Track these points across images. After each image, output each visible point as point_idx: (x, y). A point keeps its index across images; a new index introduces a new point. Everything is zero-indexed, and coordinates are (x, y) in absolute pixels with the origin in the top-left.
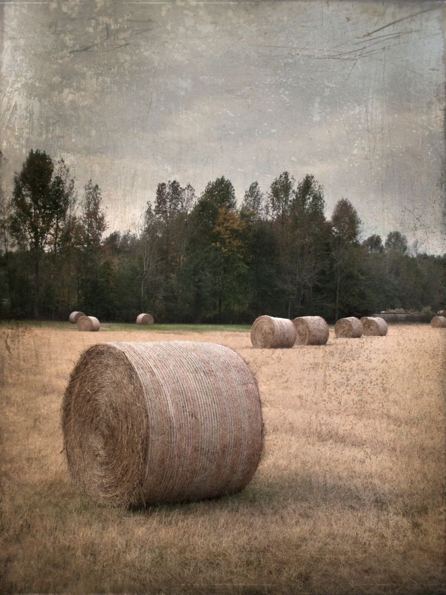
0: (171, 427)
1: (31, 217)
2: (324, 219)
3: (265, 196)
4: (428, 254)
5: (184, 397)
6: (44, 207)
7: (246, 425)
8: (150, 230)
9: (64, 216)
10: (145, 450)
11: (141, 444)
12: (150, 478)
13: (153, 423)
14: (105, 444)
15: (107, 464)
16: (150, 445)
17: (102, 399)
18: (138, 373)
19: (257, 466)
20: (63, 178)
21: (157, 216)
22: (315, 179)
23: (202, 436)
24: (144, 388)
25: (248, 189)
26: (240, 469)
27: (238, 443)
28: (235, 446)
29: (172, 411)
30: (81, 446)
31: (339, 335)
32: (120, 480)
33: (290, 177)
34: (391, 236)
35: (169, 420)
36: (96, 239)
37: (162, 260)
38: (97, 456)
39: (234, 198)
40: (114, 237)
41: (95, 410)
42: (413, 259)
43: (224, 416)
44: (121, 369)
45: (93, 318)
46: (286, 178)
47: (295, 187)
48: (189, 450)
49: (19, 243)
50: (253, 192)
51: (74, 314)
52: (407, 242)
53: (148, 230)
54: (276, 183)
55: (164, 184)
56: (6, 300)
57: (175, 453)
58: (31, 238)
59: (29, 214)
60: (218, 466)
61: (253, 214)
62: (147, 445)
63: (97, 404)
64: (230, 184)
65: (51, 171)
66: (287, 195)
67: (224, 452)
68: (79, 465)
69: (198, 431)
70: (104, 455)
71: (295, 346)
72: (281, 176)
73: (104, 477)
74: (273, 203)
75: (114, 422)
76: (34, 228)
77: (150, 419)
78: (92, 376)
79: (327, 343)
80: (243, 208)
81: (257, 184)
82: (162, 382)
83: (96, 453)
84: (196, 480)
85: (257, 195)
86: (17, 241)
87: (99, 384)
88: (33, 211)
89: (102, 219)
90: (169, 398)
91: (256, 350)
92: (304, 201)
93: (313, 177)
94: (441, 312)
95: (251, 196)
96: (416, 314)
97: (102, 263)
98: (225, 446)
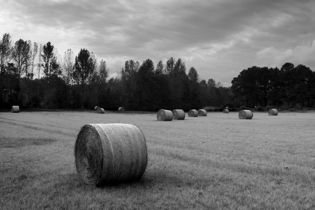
0: (112, 156)
1: (81, 72)
2: (186, 74)
3: (164, 66)
4: (223, 87)
5: (117, 145)
6: (86, 69)
7: (140, 155)
8: (124, 77)
9: (93, 72)
10: (102, 165)
11: (101, 162)
12: (104, 175)
13: (105, 154)
14: (89, 162)
15: (89, 169)
16: (104, 163)
17: (88, 145)
18: (100, 136)
19: (145, 170)
20: (93, 59)
21: (126, 73)
22: (182, 60)
23: (123, 159)
24: (102, 142)
25: (158, 63)
26: (138, 171)
27: (137, 162)
28: (136, 163)
29: (112, 150)
30: (81, 162)
31: (189, 116)
32: (93, 175)
33: (173, 59)
34: (209, 80)
35: (111, 153)
36: (104, 80)
37: (128, 88)
38: (86, 166)
39: (153, 66)
40: (112, 80)
41: (86, 149)
42: (218, 89)
43: (132, 152)
44: (94, 134)
45: (102, 109)
46: (172, 60)
47: (175, 63)
48: (119, 164)
49: (77, 82)
50: (160, 64)
51: (96, 107)
52: (215, 82)
53: (122, 78)
54: (168, 61)
55: (128, 61)
56: (72, 102)
57: (113, 165)
58: (81, 80)
59: (80, 71)
60: (130, 170)
61: (160, 72)
62: (103, 163)
63: (86, 147)
64: (151, 61)
65: (89, 56)
66: (172, 65)
67: (132, 165)
68: (80, 169)
69: (122, 157)
70: (88, 166)
71: (173, 120)
72: (170, 59)
73: (88, 174)
74: (168, 68)
75: (92, 154)
76: (82, 76)
77: (104, 153)
78: (85, 136)
79: (185, 119)
80: (156, 70)
81: (161, 61)
82: (109, 139)
83: (86, 164)
84: (121, 175)
85: (162, 65)
86: (76, 81)
87: (87, 139)
88: (82, 70)
89: (106, 73)
90: (111, 145)
91: (158, 122)
92: (178, 67)
93: (181, 59)
94: (227, 107)
95: (159, 66)
96: (218, 108)
97: (106, 89)
98: (132, 163)
